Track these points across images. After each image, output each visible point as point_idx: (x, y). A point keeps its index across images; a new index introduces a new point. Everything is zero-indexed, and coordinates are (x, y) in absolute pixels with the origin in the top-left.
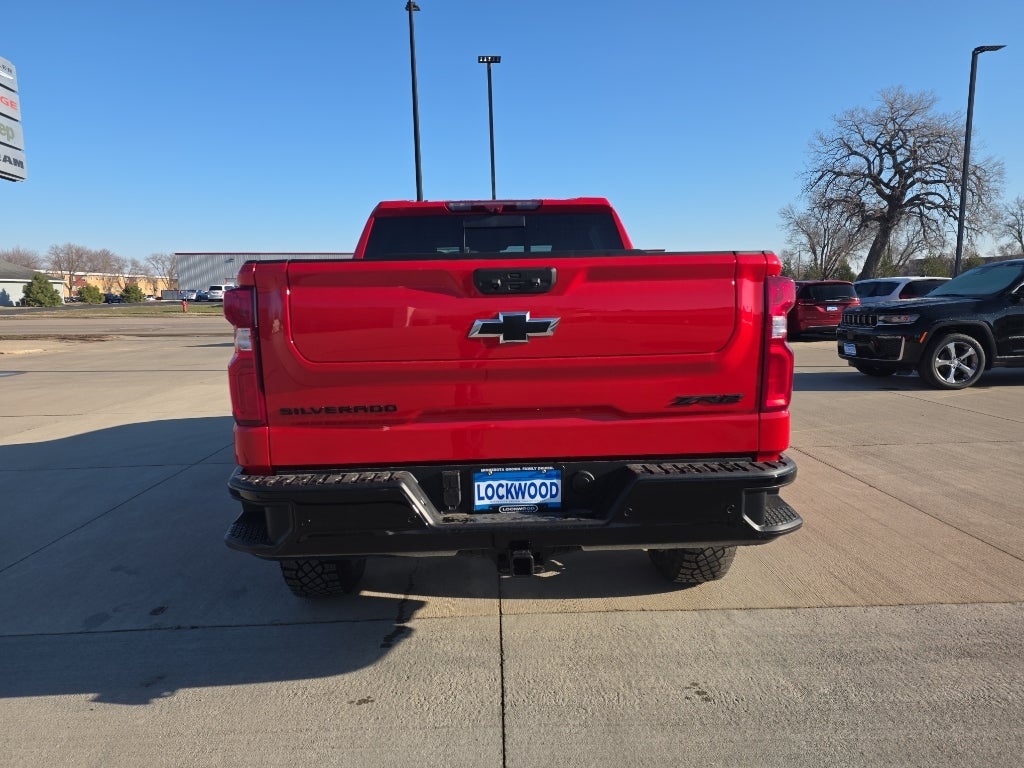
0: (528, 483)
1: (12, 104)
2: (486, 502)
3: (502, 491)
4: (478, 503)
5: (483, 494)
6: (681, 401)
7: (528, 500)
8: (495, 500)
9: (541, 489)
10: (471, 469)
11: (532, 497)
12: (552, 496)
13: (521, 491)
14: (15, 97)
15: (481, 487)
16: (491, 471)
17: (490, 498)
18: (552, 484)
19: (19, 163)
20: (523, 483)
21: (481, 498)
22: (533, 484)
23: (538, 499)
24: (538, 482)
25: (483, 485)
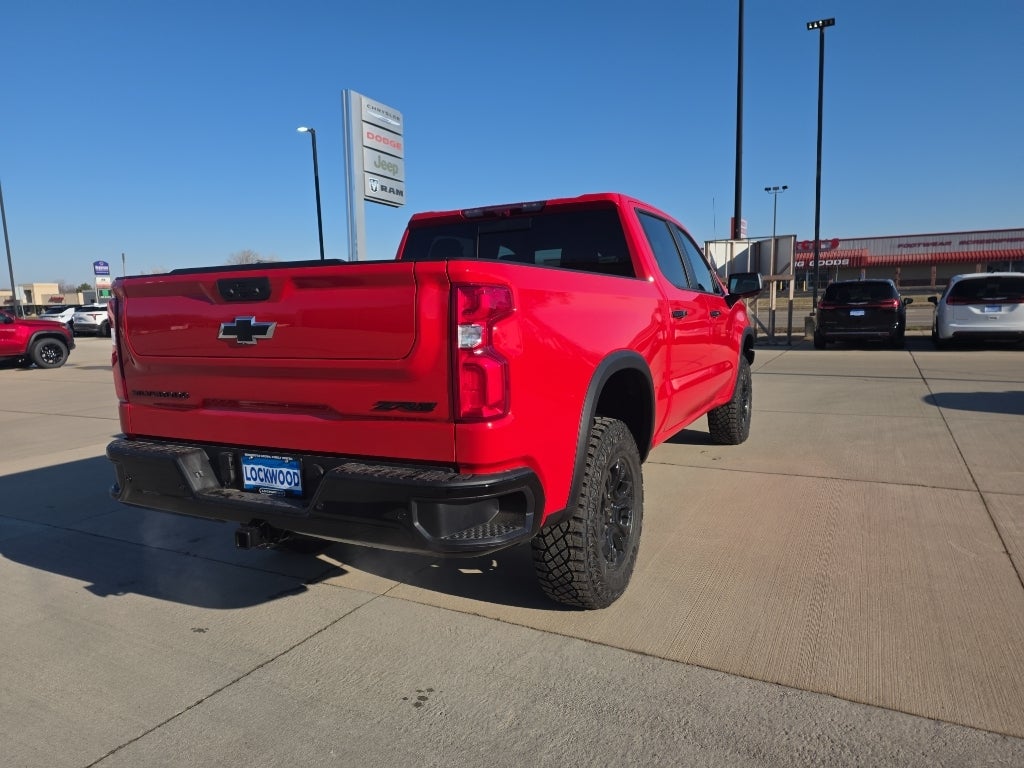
0: (278, 470)
1: (398, 146)
2: (252, 482)
3: (262, 475)
4: (247, 482)
5: (249, 476)
6: (384, 406)
7: (278, 486)
8: (258, 482)
9: (286, 478)
10: (239, 451)
11: (282, 483)
12: (296, 485)
13: (274, 477)
14: (400, 140)
15: (247, 468)
16: (252, 456)
17: (255, 480)
18: (295, 473)
19: (400, 193)
20: (275, 469)
21: (249, 479)
22: (281, 472)
23: (286, 486)
24: (285, 470)
25: (249, 467)
